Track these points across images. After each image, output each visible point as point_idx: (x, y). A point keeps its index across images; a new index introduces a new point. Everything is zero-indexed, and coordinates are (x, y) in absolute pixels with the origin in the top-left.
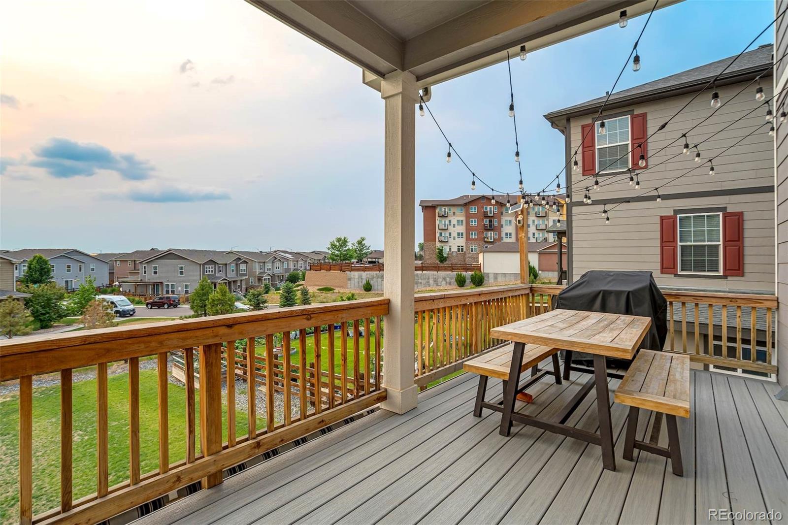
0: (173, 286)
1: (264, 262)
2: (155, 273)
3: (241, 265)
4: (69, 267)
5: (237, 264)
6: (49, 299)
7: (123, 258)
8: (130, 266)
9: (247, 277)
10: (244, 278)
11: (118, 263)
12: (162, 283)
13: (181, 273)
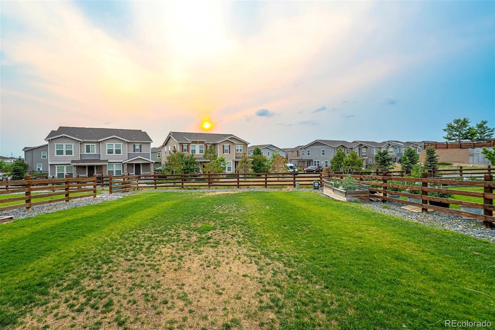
0: (318, 162)
1: (380, 148)
2: (309, 154)
3: (362, 149)
4: (269, 153)
5: (360, 148)
6: (260, 162)
7: (292, 150)
8: (295, 153)
9: (367, 158)
10: (365, 158)
11: (290, 152)
12: (312, 160)
13: (323, 154)
